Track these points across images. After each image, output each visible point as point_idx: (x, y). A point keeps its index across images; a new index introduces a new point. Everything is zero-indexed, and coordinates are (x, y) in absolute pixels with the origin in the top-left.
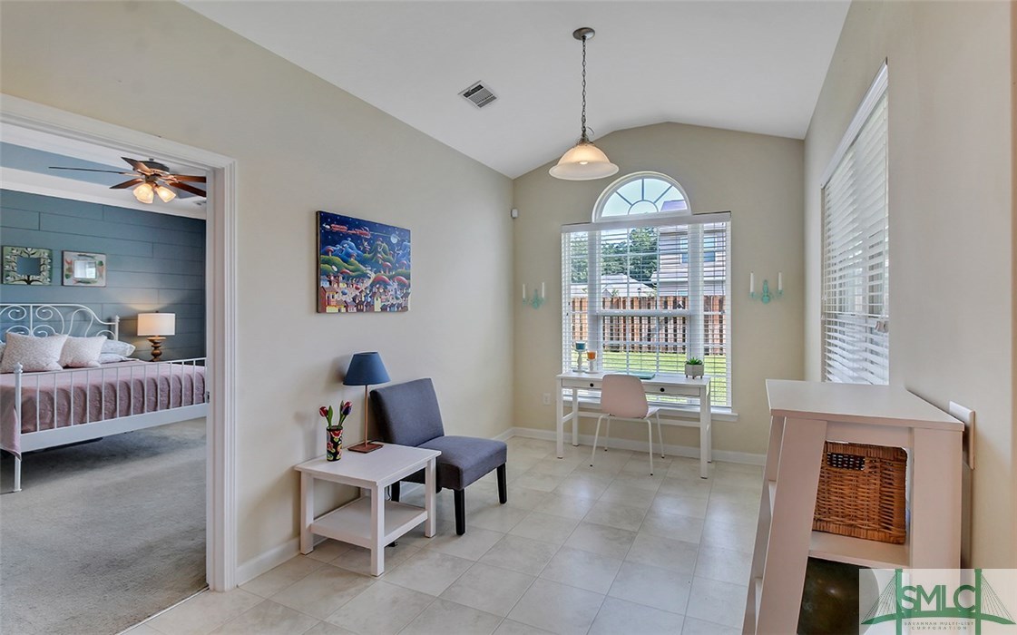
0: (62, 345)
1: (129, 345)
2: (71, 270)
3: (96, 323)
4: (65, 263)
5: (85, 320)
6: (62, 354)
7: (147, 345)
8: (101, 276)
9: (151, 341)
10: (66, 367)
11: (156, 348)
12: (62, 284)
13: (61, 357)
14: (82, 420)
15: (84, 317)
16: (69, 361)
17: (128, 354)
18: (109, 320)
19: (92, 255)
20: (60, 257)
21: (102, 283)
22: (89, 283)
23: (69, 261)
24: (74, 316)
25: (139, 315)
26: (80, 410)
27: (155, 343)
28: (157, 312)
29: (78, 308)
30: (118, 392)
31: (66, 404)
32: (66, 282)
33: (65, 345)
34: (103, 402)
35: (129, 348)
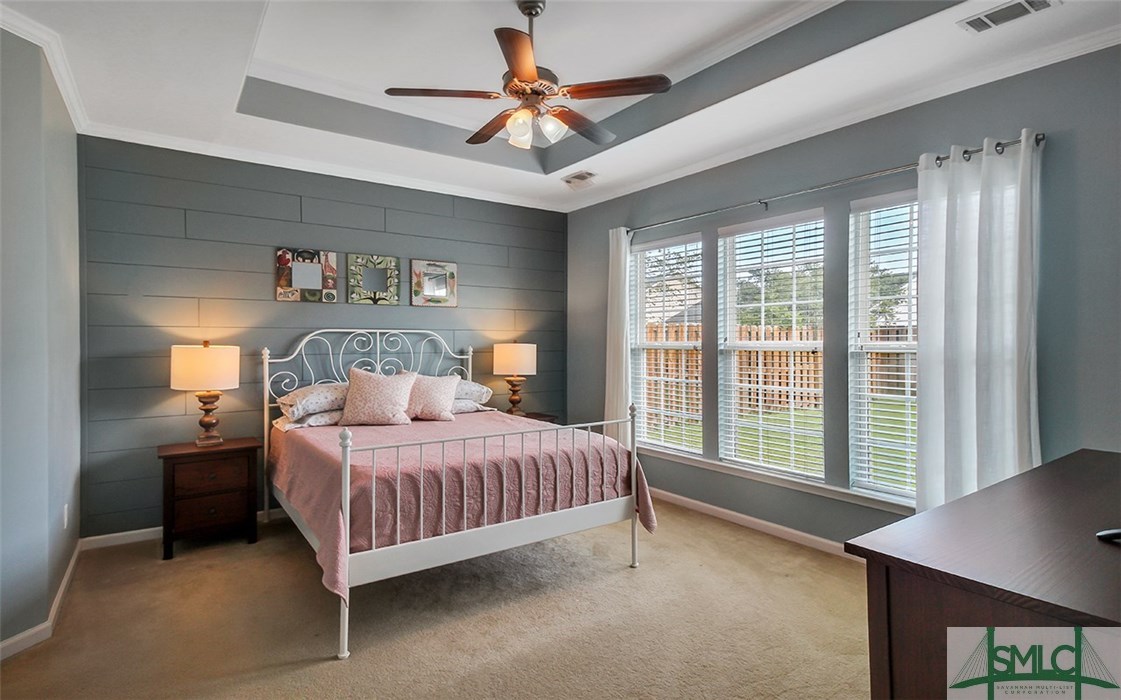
0: (410, 387)
1: (485, 388)
2: (419, 284)
3: (448, 358)
4: (414, 276)
5: (436, 353)
6: (411, 400)
7: (504, 387)
8: (452, 292)
9: (508, 381)
10: (415, 419)
11: (515, 392)
12: (411, 304)
13: (410, 404)
14: (436, 530)
15: (434, 346)
16: (418, 411)
17: (484, 401)
18: (462, 352)
19: (442, 264)
20: (408, 268)
21: (453, 302)
22: (440, 302)
23: (418, 273)
24: (423, 346)
25: (495, 346)
26: (432, 511)
27: (514, 386)
28: (515, 342)
29: (427, 336)
30: (485, 480)
31: (413, 499)
32: (416, 300)
33: (414, 388)
34: (465, 498)
35: (484, 392)
